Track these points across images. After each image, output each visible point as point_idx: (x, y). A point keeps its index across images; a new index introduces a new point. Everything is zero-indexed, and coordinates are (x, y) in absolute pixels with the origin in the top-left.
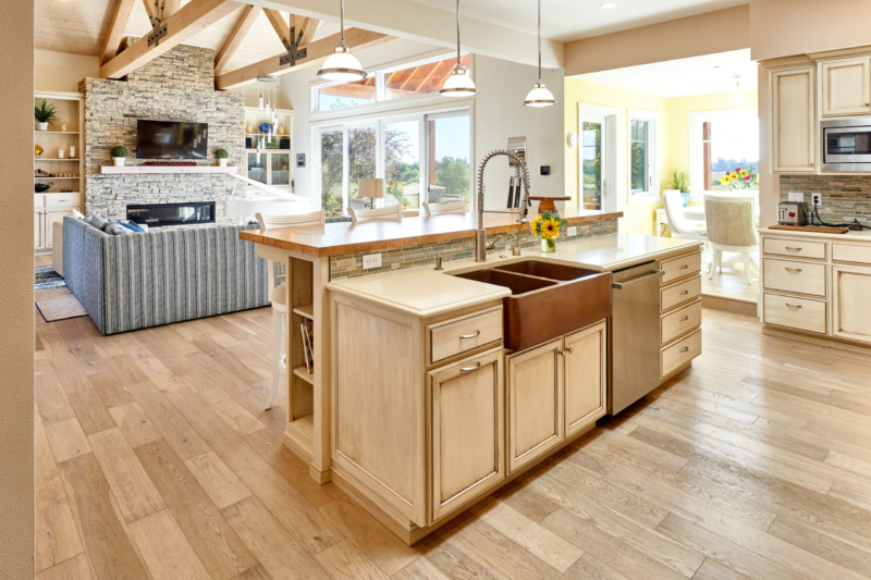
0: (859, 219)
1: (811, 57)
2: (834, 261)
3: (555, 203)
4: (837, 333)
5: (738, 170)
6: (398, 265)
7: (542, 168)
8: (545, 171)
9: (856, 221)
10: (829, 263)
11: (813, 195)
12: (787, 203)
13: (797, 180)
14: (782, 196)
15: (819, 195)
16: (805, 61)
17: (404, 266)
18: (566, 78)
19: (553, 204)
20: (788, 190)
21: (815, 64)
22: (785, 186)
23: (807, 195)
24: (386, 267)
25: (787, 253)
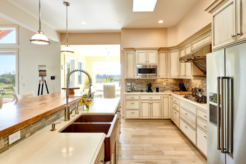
0: (142, 89)
1: (135, 49)
2: (141, 100)
3: (74, 90)
4: (142, 118)
5: (109, 77)
6: (29, 134)
7: (51, 77)
8: (53, 78)
9: (142, 90)
10: (140, 101)
11: (133, 84)
12: (127, 86)
13: (129, 80)
14: (126, 84)
15: (134, 84)
16: (133, 50)
17: (32, 134)
18: (61, 45)
19: (73, 91)
20: (127, 82)
21: (135, 51)
22: (126, 81)
23: (131, 84)
24: (23, 138)
25: (131, 99)
